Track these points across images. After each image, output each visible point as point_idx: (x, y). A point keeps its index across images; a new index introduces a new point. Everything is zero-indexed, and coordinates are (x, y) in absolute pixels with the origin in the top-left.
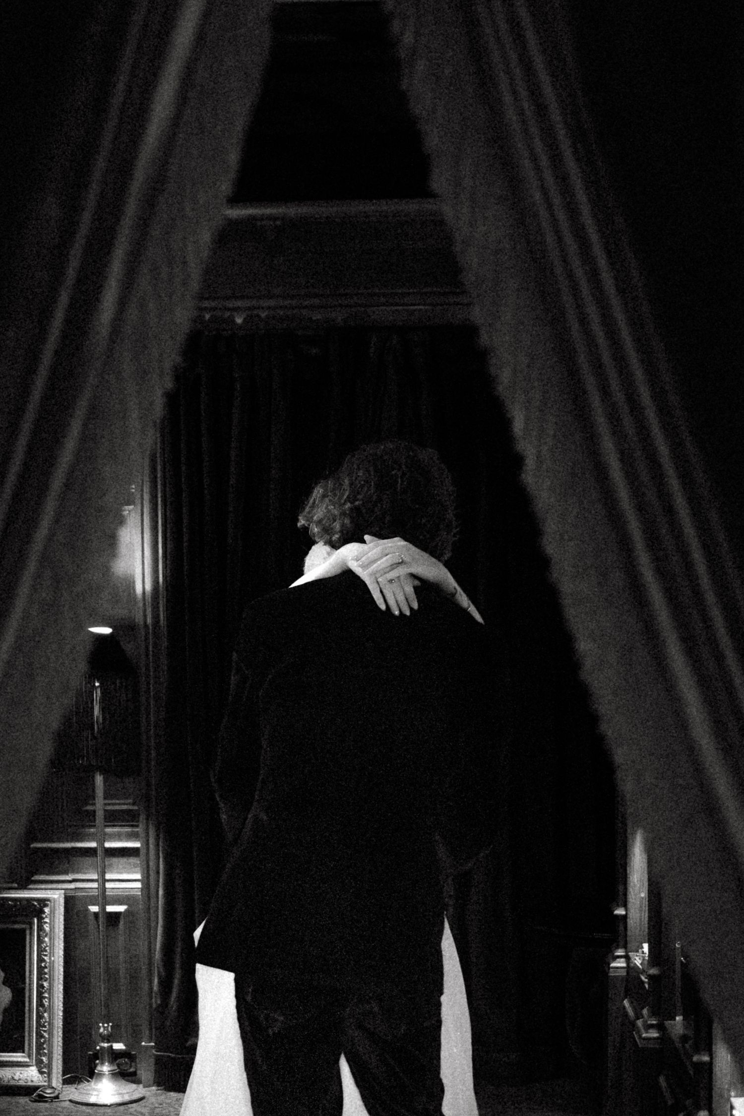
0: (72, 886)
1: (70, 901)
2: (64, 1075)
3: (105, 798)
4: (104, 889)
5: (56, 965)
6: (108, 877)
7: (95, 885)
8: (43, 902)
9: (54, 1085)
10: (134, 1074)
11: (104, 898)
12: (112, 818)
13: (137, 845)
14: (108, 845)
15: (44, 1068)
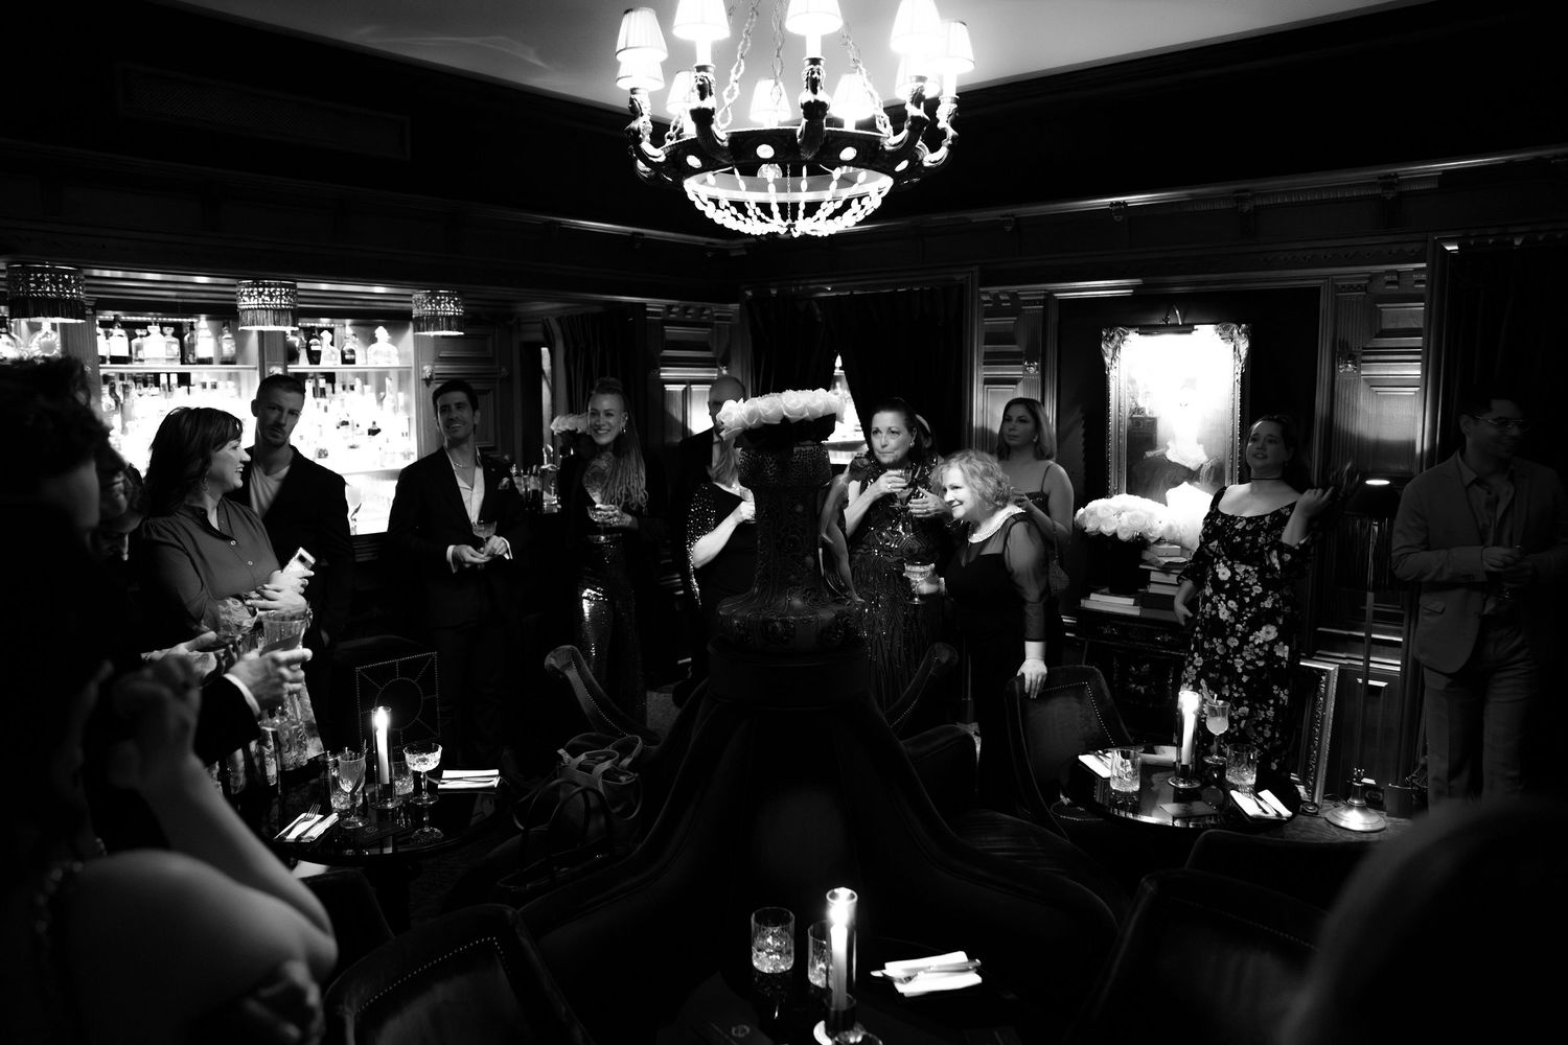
0: (1345, 662)
1: (1343, 672)
2: (1325, 793)
3: (1375, 602)
4: (1368, 667)
5: (1327, 718)
6: (1372, 659)
7: (1361, 664)
8: (1322, 672)
9: (1316, 801)
10: (1381, 803)
11: (1368, 674)
12: (1381, 617)
13: (1400, 640)
14: (1374, 636)
15: (1311, 790)
